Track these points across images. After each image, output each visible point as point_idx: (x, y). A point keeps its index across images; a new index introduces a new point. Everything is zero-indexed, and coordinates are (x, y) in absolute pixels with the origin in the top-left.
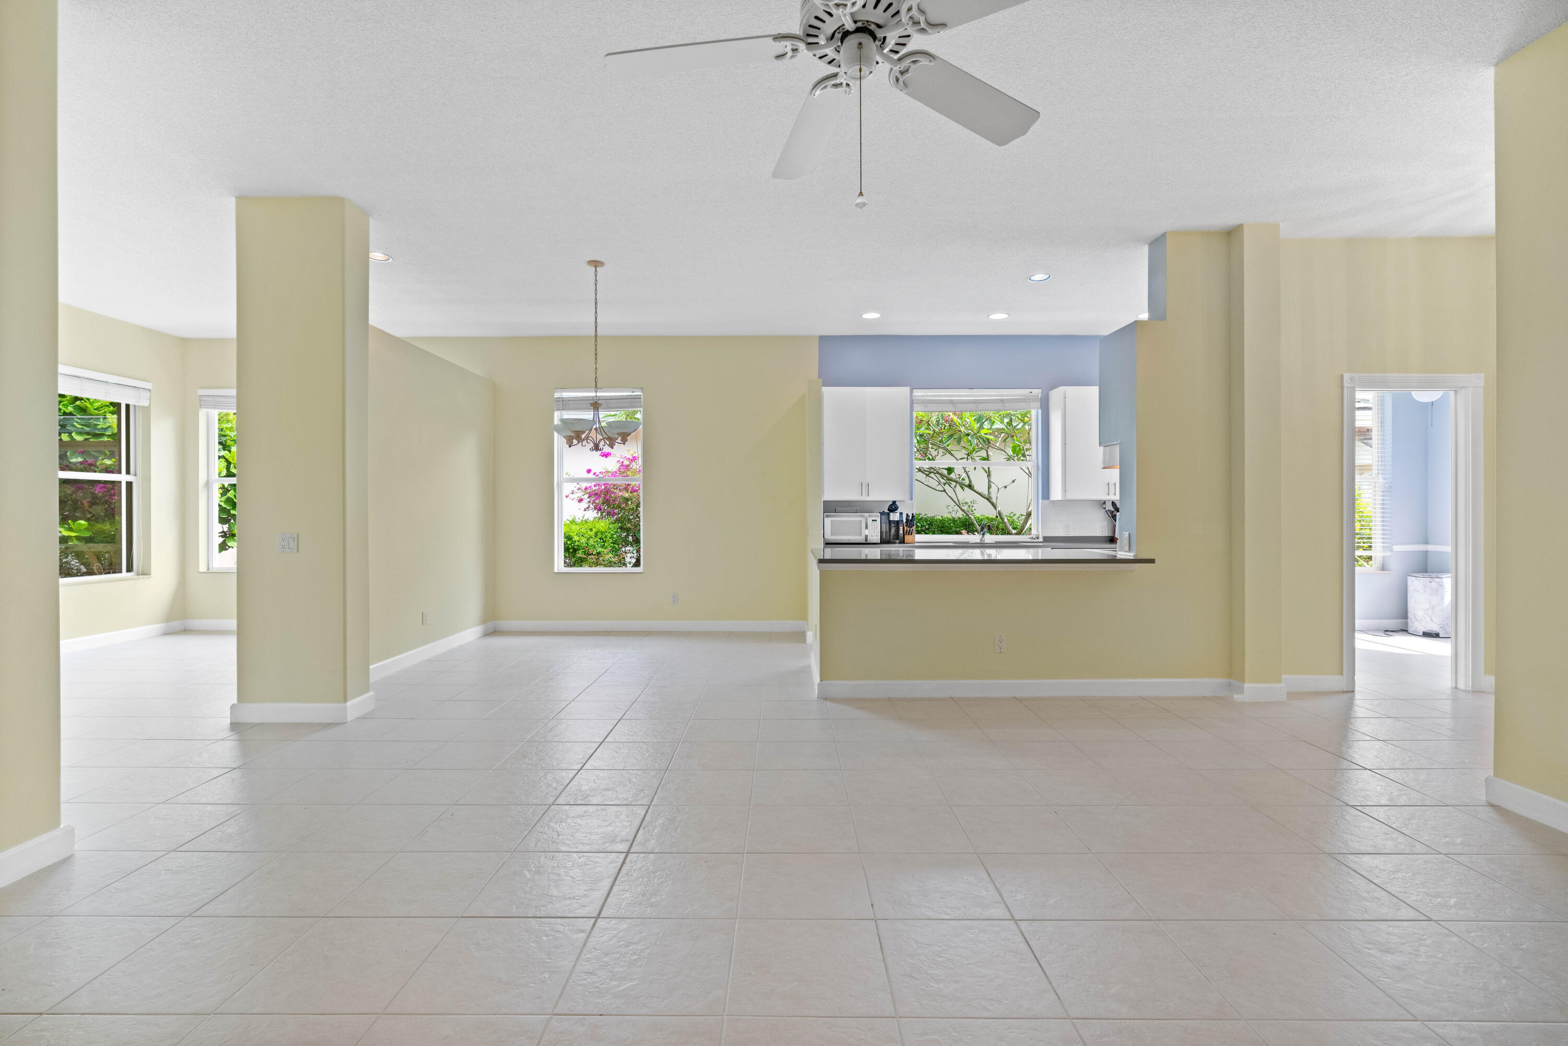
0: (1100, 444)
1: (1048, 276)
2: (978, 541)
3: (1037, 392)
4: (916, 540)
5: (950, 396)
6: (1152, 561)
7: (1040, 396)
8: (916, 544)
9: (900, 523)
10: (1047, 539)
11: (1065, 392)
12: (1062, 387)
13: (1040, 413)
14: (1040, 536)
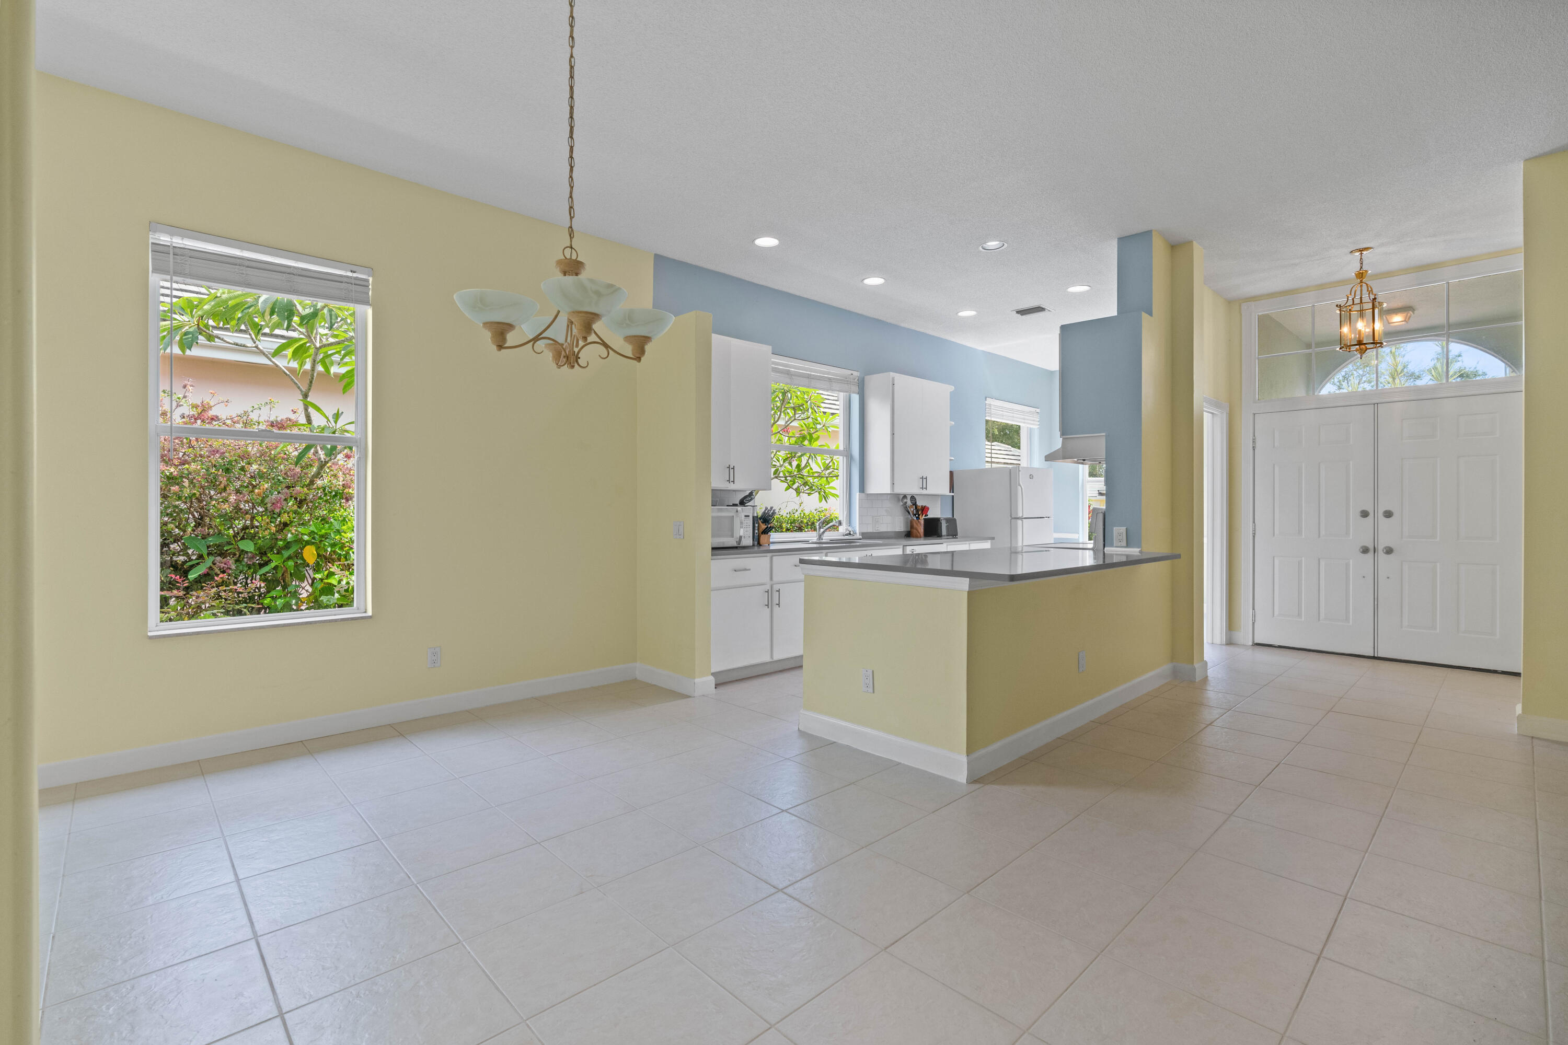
7: (856, 379)
9: (759, 519)
11: (893, 379)
12: (892, 373)
13: (855, 398)
14: (857, 532)
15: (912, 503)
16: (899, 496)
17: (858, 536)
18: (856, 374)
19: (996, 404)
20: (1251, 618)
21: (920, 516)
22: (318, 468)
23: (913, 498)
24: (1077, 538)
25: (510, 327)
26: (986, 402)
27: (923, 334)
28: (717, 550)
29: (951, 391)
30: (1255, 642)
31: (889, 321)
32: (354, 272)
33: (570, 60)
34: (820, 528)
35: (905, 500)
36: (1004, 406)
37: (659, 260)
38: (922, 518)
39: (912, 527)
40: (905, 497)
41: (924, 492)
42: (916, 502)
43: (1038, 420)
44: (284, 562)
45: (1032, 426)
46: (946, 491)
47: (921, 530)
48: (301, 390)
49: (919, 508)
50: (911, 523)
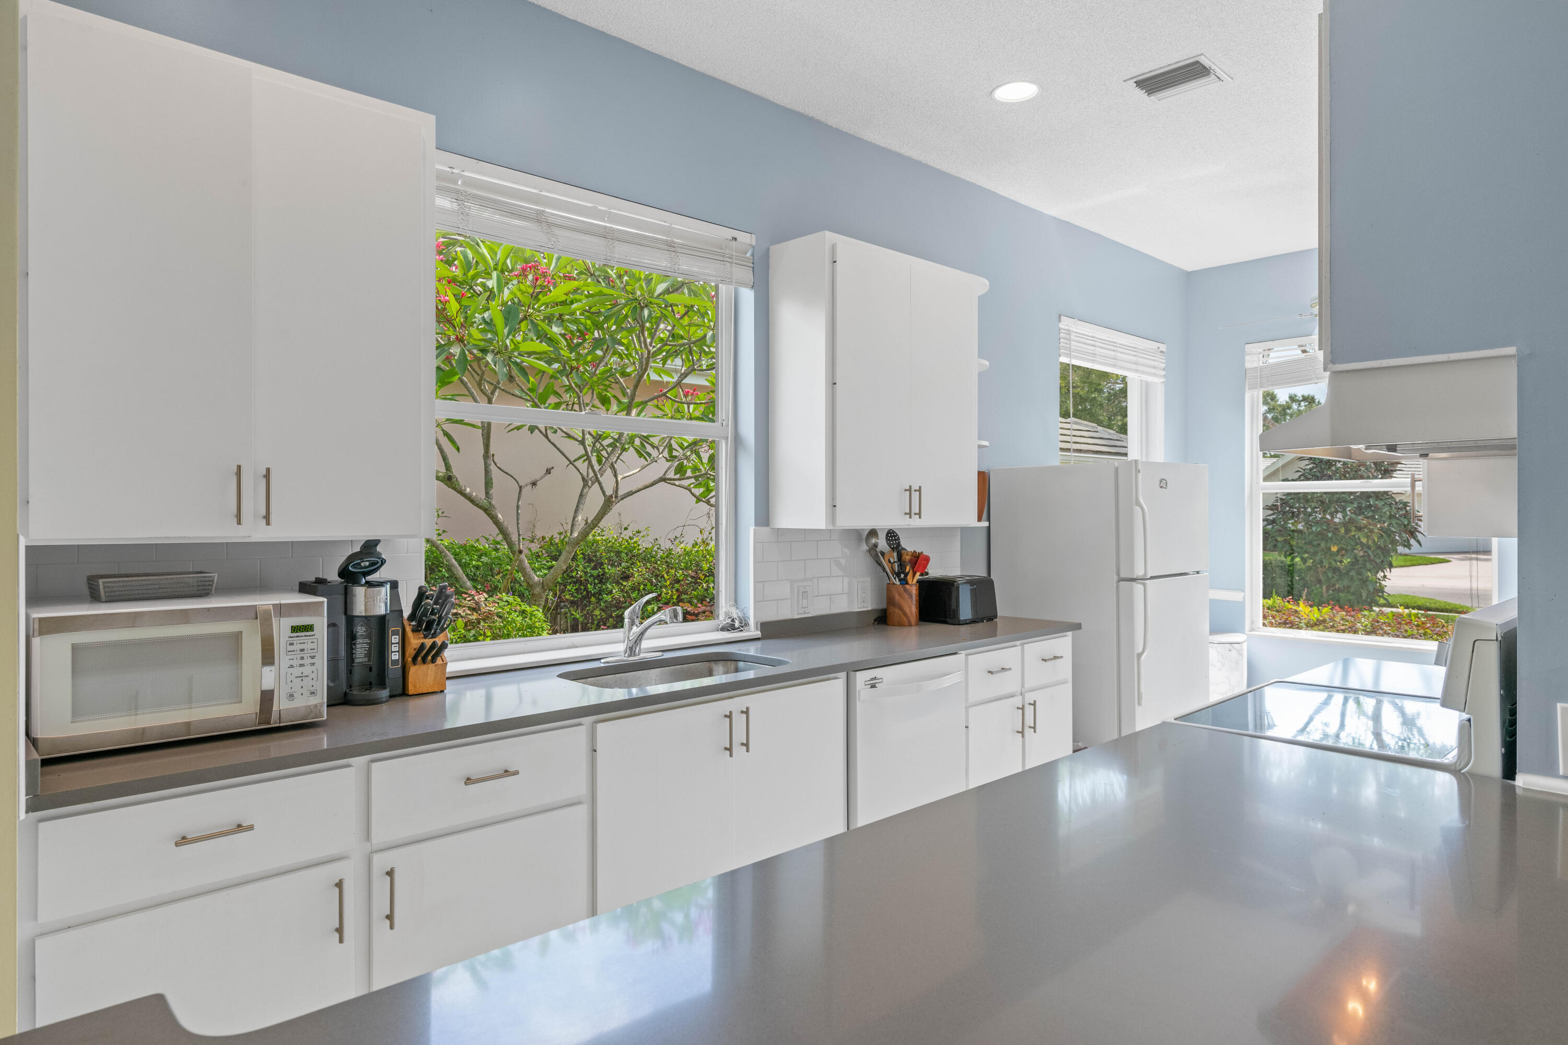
3: (746, 241)
4: (451, 678)
8: (451, 694)
9: (391, 621)
11: (833, 248)
12: (828, 234)
13: (749, 296)
14: (752, 622)
15: (890, 545)
16: (857, 533)
17: (753, 631)
18: (745, 239)
19: (1079, 331)
21: (909, 577)
23: (891, 535)
24: (1241, 600)
26: (1061, 326)
27: (919, 164)
29: (981, 293)
31: (833, 121)
34: (632, 623)
35: (874, 541)
36: (1098, 336)
38: (914, 580)
39: (890, 601)
40: (873, 533)
41: (915, 522)
42: (899, 544)
43: (1163, 366)
45: (1150, 379)
46: (968, 517)
47: (911, 607)
49: (907, 558)
50: (889, 591)
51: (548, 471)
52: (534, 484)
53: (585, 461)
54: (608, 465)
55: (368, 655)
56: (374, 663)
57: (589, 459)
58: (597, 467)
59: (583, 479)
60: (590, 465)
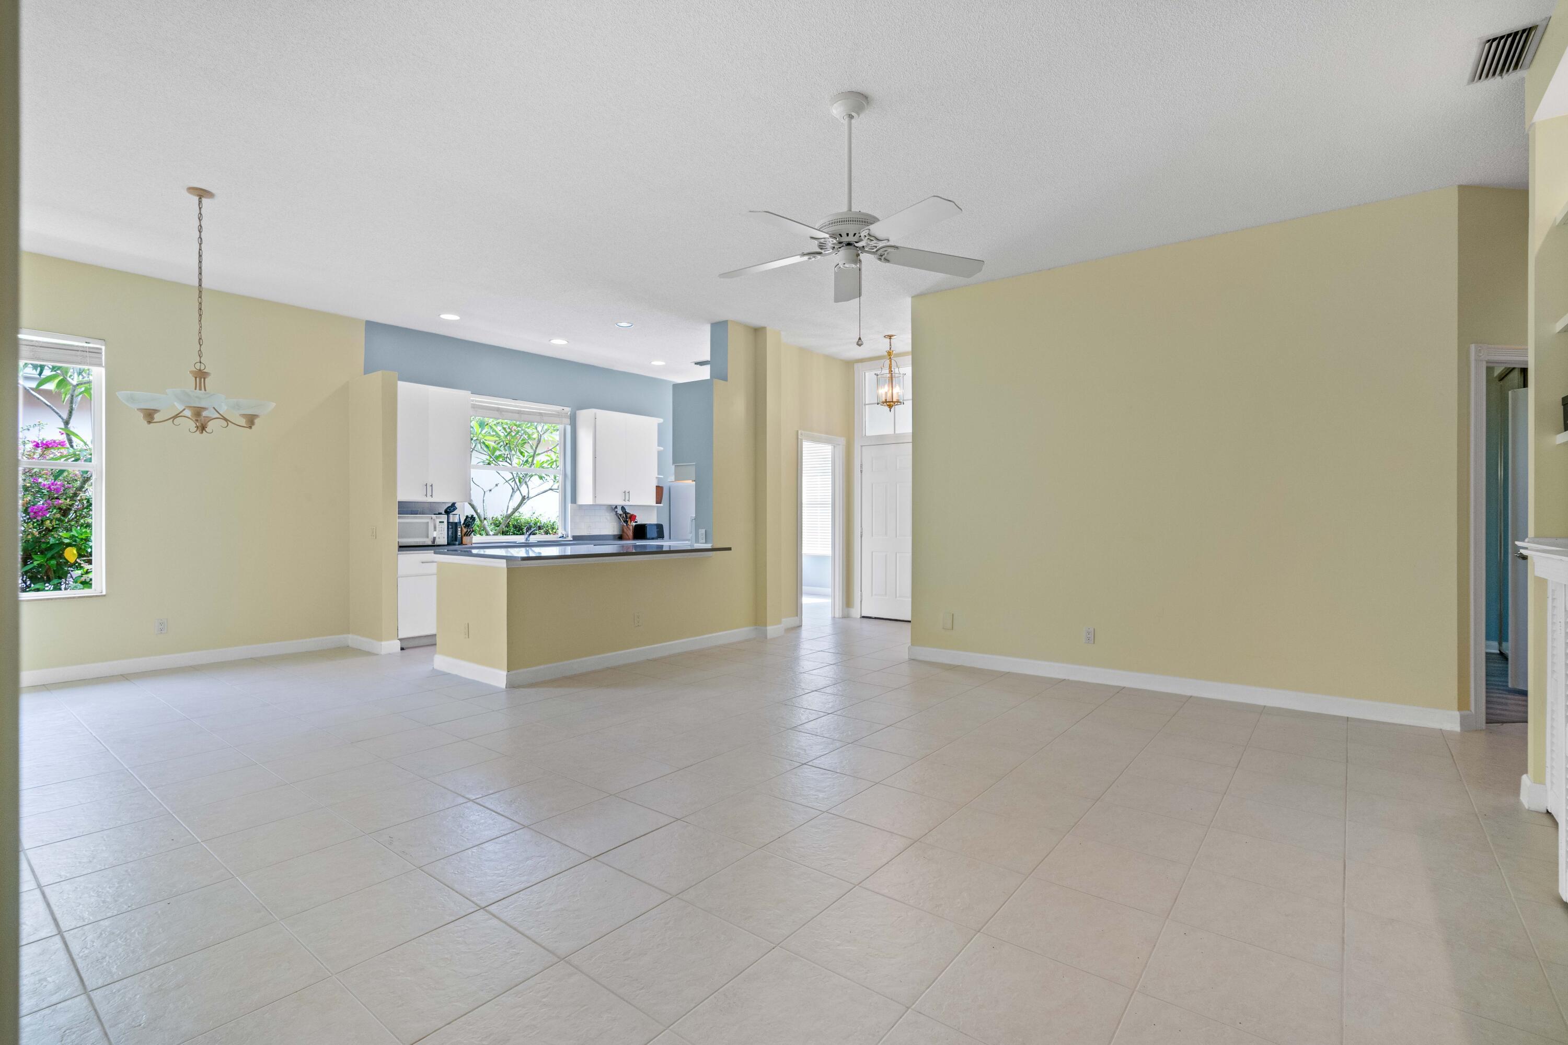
0: (674, 463)
1: (630, 325)
2: (523, 541)
3: (568, 410)
4: (474, 541)
5: (497, 404)
6: (729, 549)
7: (569, 414)
8: (474, 545)
9: (458, 524)
10: (576, 538)
11: (595, 414)
12: (594, 408)
13: (569, 428)
14: (570, 536)
15: (622, 511)
16: (611, 506)
17: (570, 538)
20: (859, 598)
21: (630, 522)
22: (81, 483)
23: (623, 508)
25: (156, 411)
28: (402, 548)
29: (659, 423)
30: (863, 615)
32: (89, 343)
33: (199, 253)
35: (616, 509)
37: (371, 326)
38: (632, 523)
39: (623, 531)
40: (616, 507)
41: (630, 503)
42: (625, 511)
44: (47, 560)
46: (652, 502)
47: (630, 533)
48: (62, 419)
49: (628, 516)
50: (623, 528)
51: (497, 485)
52: (490, 490)
53: (512, 481)
54: (524, 482)
55: (452, 533)
56: (454, 535)
57: (515, 480)
58: (518, 484)
59: (512, 488)
60: (516, 483)
